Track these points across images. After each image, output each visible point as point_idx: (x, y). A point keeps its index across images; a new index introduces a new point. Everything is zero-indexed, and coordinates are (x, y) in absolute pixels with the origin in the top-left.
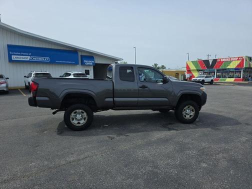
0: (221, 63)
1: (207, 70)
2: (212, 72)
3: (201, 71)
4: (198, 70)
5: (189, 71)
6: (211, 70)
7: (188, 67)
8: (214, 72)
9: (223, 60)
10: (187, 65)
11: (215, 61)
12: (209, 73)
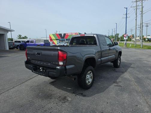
0: (68, 35)
1: (61, 39)
2: (64, 40)
3: (58, 40)
4: (57, 40)
5: (51, 40)
6: (63, 39)
7: (50, 37)
8: (65, 41)
9: (69, 34)
10: (50, 36)
11: (65, 34)
12: (62, 41)
